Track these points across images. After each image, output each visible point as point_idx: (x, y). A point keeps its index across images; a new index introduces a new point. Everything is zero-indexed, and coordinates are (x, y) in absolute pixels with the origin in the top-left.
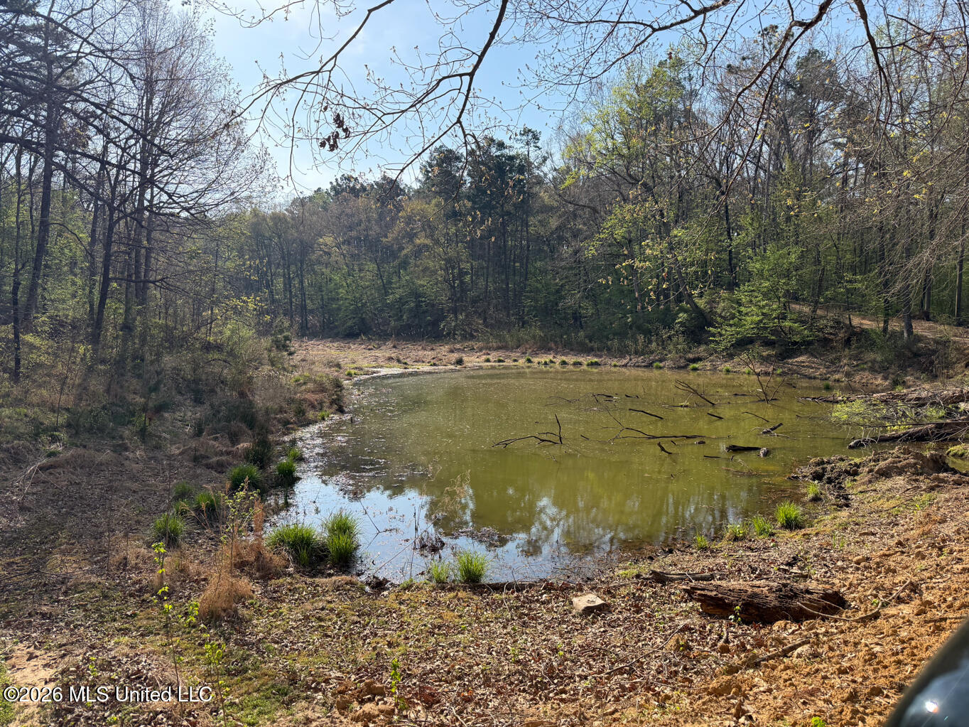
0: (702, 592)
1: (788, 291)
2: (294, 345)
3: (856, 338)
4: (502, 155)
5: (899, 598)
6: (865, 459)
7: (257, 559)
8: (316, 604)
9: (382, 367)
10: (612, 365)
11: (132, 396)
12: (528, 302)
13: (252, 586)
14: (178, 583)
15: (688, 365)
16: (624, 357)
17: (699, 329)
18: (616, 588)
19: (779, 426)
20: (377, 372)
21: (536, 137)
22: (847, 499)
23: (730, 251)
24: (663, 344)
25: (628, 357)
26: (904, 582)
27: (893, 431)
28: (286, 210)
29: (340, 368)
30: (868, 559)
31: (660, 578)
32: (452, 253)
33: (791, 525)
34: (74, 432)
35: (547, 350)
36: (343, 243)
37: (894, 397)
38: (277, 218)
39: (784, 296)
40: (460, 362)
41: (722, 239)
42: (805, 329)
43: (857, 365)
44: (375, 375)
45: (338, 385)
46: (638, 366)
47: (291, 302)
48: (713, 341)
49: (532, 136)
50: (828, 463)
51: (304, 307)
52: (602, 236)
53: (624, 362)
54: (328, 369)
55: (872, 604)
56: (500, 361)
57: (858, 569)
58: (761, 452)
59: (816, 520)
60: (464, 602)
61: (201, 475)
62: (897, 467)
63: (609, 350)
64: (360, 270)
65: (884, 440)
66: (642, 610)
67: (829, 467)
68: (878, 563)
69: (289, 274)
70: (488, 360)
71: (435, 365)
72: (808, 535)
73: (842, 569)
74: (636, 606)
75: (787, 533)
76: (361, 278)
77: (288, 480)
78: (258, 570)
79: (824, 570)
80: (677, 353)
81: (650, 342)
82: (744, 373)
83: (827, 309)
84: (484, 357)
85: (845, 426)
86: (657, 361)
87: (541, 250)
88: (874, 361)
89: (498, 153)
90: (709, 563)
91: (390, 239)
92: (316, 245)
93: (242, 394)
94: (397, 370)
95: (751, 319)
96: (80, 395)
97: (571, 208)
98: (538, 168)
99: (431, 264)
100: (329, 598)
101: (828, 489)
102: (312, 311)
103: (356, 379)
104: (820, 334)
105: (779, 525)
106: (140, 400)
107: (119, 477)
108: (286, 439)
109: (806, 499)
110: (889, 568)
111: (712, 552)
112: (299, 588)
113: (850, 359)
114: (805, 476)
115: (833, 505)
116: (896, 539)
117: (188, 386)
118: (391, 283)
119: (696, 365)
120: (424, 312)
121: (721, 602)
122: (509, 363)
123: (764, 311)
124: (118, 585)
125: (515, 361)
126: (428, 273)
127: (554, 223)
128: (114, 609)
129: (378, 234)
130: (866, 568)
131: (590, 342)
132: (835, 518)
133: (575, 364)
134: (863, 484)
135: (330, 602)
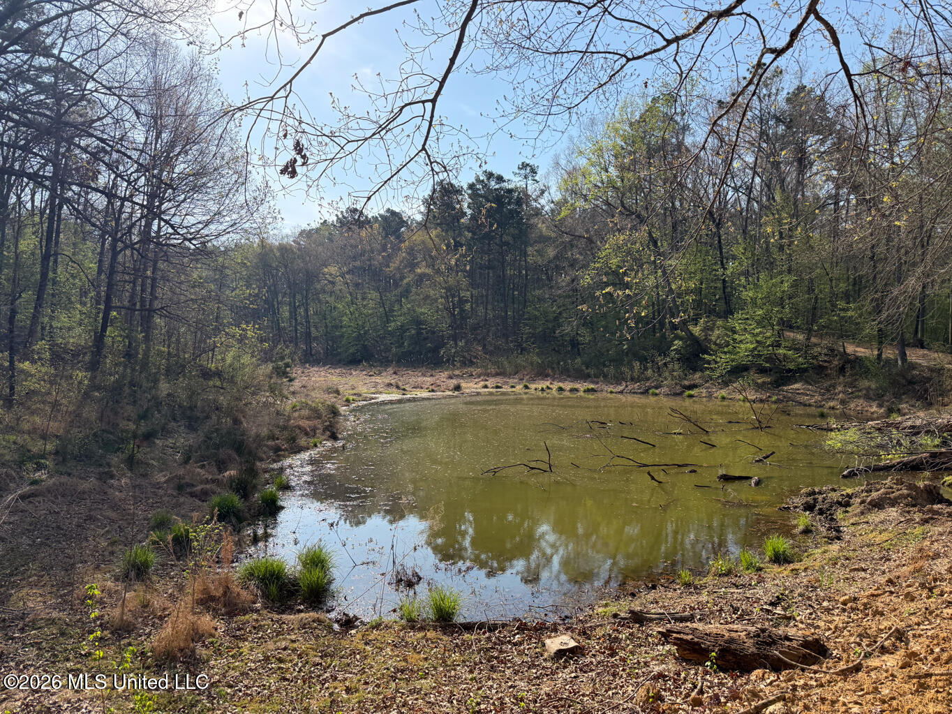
0: (678, 636)
1: (782, 319)
2: (296, 371)
3: (850, 365)
4: (501, 189)
5: (883, 647)
6: (857, 489)
7: (225, 593)
8: (278, 644)
9: (381, 393)
10: (608, 391)
11: (125, 423)
12: (527, 330)
13: (216, 623)
14: (140, 620)
15: (684, 392)
16: (620, 384)
17: (694, 357)
18: (593, 628)
19: (772, 454)
20: (375, 398)
21: (534, 171)
22: (838, 531)
23: (724, 280)
24: (659, 370)
25: (624, 384)
26: (890, 628)
27: (888, 459)
28: (294, 241)
29: (339, 394)
30: (855, 599)
31: (638, 618)
32: (451, 281)
33: (780, 559)
34: (61, 459)
35: (544, 376)
36: (348, 273)
37: (889, 425)
38: (284, 249)
39: (778, 324)
40: (458, 388)
41: (716, 268)
42: (800, 356)
43: (852, 393)
44: (373, 401)
45: (334, 412)
46: (634, 393)
47: (296, 330)
48: (708, 368)
49: (529, 170)
50: (820, 493)
51: (308, 334)
52: (597, 265)
53: (621, 388)
54: (327, 396)
55: (854, 654)
56: (497, 387)
57: (844, 610)
58: (753, 481)
59: (806, 554)
60: (432, 642)
61: (183, 503)
62: (890, 498)
63: (605, 376)
64: (363, 299)
65: (878, 469)
66: (617, 654)
67: (820, 498)
68: (865, 605)
69: (295, 303)
70: (486, 387)
71: (433, 391)
72: (797, 570)
73: (828, 610)
74: (611, 649)
75: (776, 568)
76: (365, 306)
77: (271, 509)
78: (225, 606)
79: (808, 611)
80: (672, 380)
81: (646, 369)
82: (740, 400)
83: (821, 337)
84: (482, 383)
85: (839, 455)
86: (653, 387)
87: (539, 280)
88: (868, 389)
89: (497, 187)
90: (691, 600)
91: (392, 269)
92: (321, 275)
93: (236, 421)
94: (396, 396)
95: (745, 347)
96: (72, 422)
97: (567, 238)
98: (536, 200)
99: (432, 293)
100: (293, 637)
101: (820, 520)
102: (316, 338)
103: (354, 405)
104: (814, 361)
105: (767, 559)
106: (132, 426)
107: (100, 506)
108: (275, 466)
109: (796, 531)
110: (877, 610)
111: (696, 588)
112: (264, 625)
113: (845, 386)
114: (796, 507)
115: (825, 537)
116: (887, 576)
117: (183, 413)
118: (393, 311)
119: (692, 392)
120: (425, 339)
121: (697, 647)
122: (506, 389)
123: (758, 339)
124: (78, 621)
125: (513, 387)
126: (428, 302)
127: (551, 252)
128: (69, 647)
129: (380, 264)
130: (853, 609)
131: (587, 368)
132: (825, 552)
133: (572, 390)
134: (856, 515)
135: (294, 641)
